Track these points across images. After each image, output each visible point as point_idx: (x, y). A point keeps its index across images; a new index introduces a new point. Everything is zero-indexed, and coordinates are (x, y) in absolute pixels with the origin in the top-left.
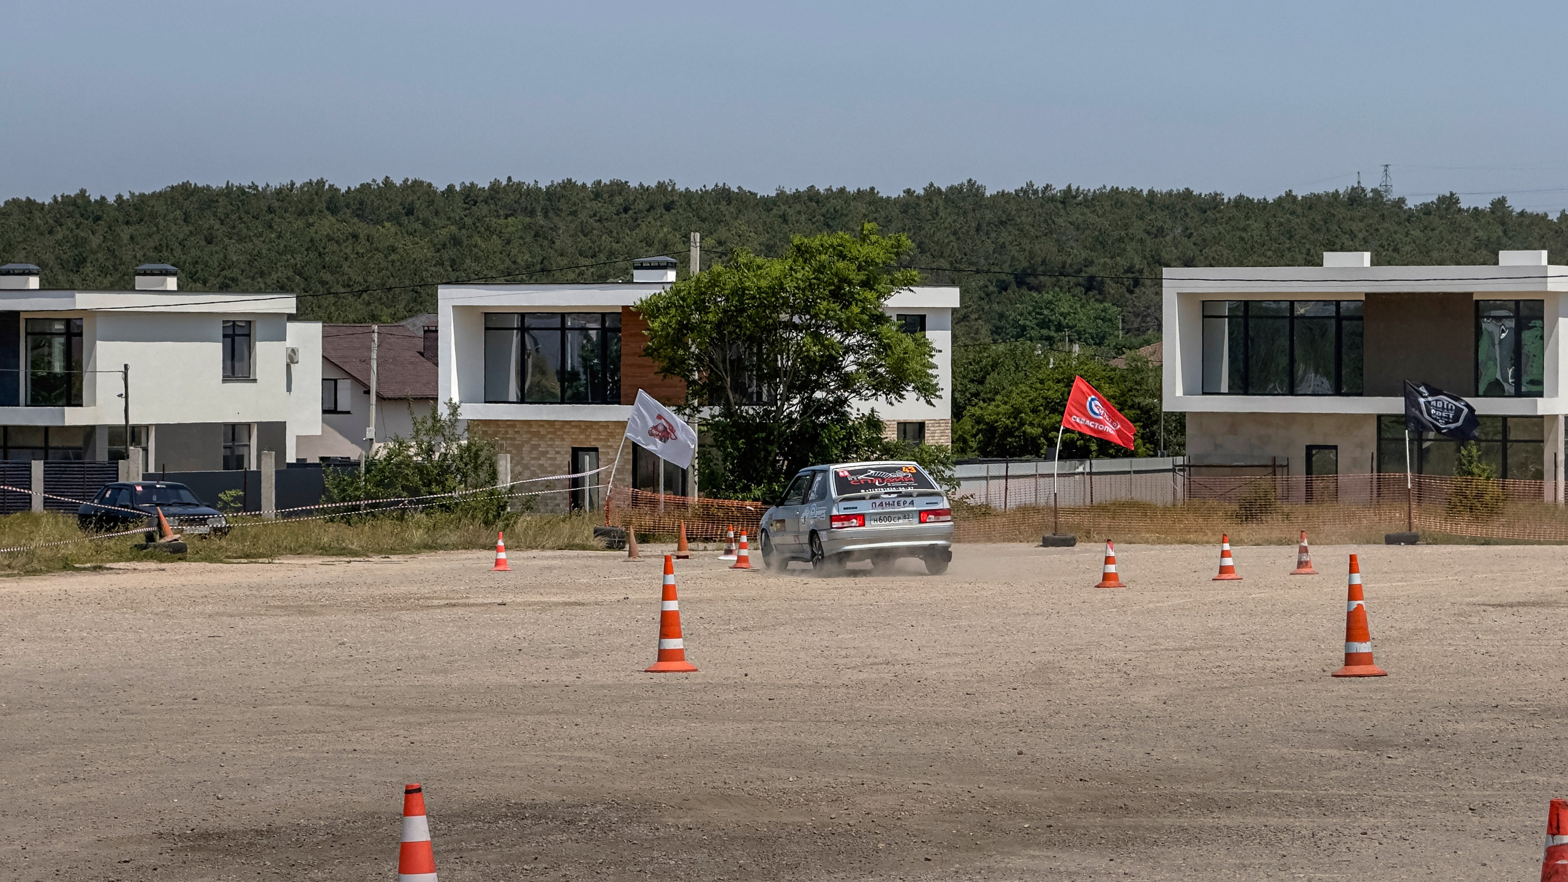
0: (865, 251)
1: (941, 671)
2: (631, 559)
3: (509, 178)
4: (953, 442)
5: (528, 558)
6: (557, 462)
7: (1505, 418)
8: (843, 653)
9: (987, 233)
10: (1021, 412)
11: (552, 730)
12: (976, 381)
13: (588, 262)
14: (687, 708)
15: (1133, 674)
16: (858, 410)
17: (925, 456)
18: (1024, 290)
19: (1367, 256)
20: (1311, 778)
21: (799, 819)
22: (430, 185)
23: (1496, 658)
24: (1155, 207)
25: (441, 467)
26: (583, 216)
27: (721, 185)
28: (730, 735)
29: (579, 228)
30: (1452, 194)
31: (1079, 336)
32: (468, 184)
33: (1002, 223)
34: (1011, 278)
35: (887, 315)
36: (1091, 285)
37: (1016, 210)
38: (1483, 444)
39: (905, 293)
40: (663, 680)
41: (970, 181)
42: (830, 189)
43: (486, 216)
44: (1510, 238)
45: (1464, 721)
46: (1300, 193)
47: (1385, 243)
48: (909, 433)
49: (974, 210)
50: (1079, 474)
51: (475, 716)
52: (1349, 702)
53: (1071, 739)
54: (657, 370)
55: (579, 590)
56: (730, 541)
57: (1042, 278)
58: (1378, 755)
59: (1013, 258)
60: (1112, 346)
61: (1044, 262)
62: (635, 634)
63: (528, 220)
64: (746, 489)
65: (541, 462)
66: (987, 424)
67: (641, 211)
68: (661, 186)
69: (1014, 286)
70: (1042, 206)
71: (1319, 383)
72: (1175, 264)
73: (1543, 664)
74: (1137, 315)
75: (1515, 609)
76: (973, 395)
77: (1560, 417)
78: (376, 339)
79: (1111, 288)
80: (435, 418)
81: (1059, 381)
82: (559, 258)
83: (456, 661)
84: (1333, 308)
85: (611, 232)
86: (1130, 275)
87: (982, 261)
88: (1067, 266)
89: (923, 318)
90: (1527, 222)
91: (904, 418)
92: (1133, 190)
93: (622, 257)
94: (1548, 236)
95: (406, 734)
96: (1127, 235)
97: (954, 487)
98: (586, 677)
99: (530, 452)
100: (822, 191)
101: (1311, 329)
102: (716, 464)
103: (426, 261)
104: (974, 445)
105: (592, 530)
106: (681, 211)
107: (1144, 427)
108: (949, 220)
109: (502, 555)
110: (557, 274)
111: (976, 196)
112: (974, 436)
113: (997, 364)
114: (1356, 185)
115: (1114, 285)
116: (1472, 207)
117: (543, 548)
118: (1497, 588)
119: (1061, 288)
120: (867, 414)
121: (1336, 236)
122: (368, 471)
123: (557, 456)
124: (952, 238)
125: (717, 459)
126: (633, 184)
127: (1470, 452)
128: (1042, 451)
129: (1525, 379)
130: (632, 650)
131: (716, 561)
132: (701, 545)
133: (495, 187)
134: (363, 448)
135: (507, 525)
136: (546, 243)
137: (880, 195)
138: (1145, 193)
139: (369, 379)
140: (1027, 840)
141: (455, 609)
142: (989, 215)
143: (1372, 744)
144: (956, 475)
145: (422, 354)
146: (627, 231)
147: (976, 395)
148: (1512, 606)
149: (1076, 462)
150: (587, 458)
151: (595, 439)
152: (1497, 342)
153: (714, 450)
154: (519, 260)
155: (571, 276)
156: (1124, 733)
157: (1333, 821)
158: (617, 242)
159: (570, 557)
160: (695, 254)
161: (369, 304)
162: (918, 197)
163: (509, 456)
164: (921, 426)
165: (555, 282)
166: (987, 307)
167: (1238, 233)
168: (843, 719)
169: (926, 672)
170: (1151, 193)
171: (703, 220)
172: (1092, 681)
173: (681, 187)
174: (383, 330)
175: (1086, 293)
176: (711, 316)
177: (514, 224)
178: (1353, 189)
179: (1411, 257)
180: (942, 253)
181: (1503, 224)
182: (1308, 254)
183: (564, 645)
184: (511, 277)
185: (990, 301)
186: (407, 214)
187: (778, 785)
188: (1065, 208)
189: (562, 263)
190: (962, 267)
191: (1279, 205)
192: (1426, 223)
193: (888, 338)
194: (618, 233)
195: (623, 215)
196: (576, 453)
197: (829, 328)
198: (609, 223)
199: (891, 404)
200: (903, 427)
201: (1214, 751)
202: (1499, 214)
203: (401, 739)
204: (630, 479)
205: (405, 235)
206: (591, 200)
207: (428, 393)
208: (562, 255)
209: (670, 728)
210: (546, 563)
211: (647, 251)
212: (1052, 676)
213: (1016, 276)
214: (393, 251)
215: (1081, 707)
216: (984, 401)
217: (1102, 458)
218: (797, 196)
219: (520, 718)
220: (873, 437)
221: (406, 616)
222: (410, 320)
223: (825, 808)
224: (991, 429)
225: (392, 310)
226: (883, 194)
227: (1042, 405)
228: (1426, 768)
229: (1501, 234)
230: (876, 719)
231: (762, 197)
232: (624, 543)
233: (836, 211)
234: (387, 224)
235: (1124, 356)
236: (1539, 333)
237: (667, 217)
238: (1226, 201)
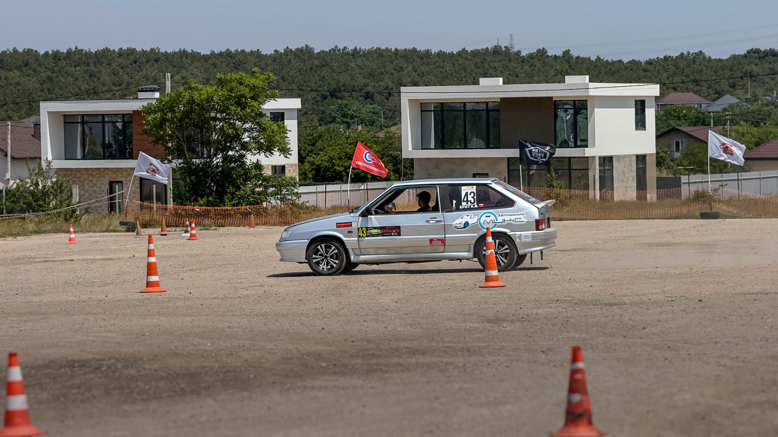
0: (252, 81)
1: (287, 289)
2: (138, 236)
3: (76, 48)
4: (299, 175)
5: (87, 237)
6: (102, 189)
7: (570, 158)
8: (240, 281)
9: (316, 72)
10: (333, 160)
11: (92, 323)
12: (311, 145)
13: (117, 88)
14: (160, 310)
15: (382, 288)
16: (251, 160)
17: (284, 182)
18: (334, 99)
19: (501, 79)
20: (465, 338)
21: (211, 364)
22: (36, 51)
23: (560, 277)
24: (398, 57)
25: (43, 192)
26: (114, 65)
27: (182, 49)
28: (180, 323)
29: (112, 71)
30: (544, 48)
31: (362, 122)
32: (55, 50)
33: (323, 66)
34: (328, 94)
35: (264, 113)
36: (368, 96)
37: (330, 59)
38: (560, 171)
39: (272, 102)
40: (149, 297)
41: (306, 45)
42: (237, 51)
43: (65, 67)
44: (572, 70)
45: (541, 308)
46: (469, 49)
47: (512, 73)
48: (278, 171)
49: (309, 60)
50: (362, 190)
51: (54, 316)
52: (487, 300)
53: (349, 322)
54: (150, 141)
55: (111, 252)
56: (187, 226)
57: (343, 93)
58: (498, 326)
59: (329, 83)
60: (378, 126)
61: (344, 85)
62: (136, 274)
63: (86, 68)
64: (196, 200)
65: (94, 189)
66: (316, 165)
67: (143, 63)
68: (152, 50)
69: (329, 97)
70: (342, 57)
71: (478, 142)
72: (409, 85)
73: (582, 279)
74: (390, 111)
75: (571, 252)
76: (309, 152)
77: (597, 157)
78: (10, 129)
79: (377, 97)
80: (40, 168)
81: (351, 144)
82: (102, 87)
83: (46, 289)
84: (485, 105)
85: (128, 73)
86: (386, 91)
87: (314, 85)
88: (356, 87)
89: (283, 114)
90: (581, 61)
91: (274, 163)
92: (387, 48)
93: (134, 86)
94: (590, 68)
95: (18, 326)
96: (385, 71)
97: (298, 198)
98: (111, 296)
99: (88, 184)
100: (233, 51)
101: (474, 116)
102: (181, 189)
103: (35, 89)
104: (310, 176)
105: (119, 222)
106: (163, 62)
107: (394, 166)
108: (297, 65)
109: (73, 236)
110: (101, 95)
111: (310, 53)
112: (310, 172)
113: (321, 136)
114: (497, 45)
115: (379, 96)
116: (553, 55)
117: (94, 232)
118: (563, 242)
119: (353, 98)
120: (255, 162)
121: (488, 70)
122: (7, 195)
123: (102, 185)
124: (298, 73)
125: (182, 186)
126: (139, 49)
127: (551, 175)
128: (344, 179)
129: (578, 138)
130: (135, 282)
131: (180, 236)
132: (174, 229)
133: (69, 52)
134: (4, 183)
135: (76, 221)
136: (95, 79)
137: (262, 53)
138: (393, 50)
139: (7, 149)
140: (324, 372)
141: (47, 263)
142: (316, 62)
143: (496, 320)
144: (299, 192)
145: (33, 136)
146: (136, 73)
147: (311, 151)
148: (569, 251)
149: (360, 184)
150: (117, 186)
151: (121, 177)
152: (565, 121)
153: (181, 181)
154: (82, 88)
155: (109, 96)
156: (375, 318)
157: (474, 359)
158: (131, 79)
159: (107, 236)
160: (168, 84)
161: (7, 111)
162: (281, 53)
163: (77, 186)
164: (283, 167)
165: (101, 99)
166: (316, 108)
167: (439, 69)
168: (237, 314)
169: (280, 290)
170: (396, 50)
171: (174, 67)
172: (361, 292)
173: (162, 50)
174: (14, 124)
175: (365, 101)
176: (177, 114)
177: (79, 70)
178: (495, 46)
179: (524, 79)
180: (294, 81)
181: (569, 62)
182: (474, 79)
183: (100, 280)
184: (79, 96)
185: (318, 105)
186: (25, 66)
187: (202, 347)
188: (354, 58)
189: (104, 89)
190: (304, 88)
191: (459, 55)
192: (531, 63)
193: (264, 124)
194: (131, 74)
195: (134, 65)
196: (111, 183)
197: (235, 119)
198: (127, 69)
199: (267, 157)
200: (274, 168)
201: (418, 326)
202: (567, 58)
203: (15, 329)
204: (138, 196)
205: (25, 77)
206: (118, 58)
207: (37, 155)
208: (103, 85)
209: (150, 320)
210: (95, 239)
211: (146, 83)
212: (342, 290)
213: (330, 93)
214: (19, 84)
215: (355, 305)
216: (315, 154)
217: (374, 182)
218: (221, 54)
219: (76, 317)
220: (258, 174)
221: (22, 267)
222: (27, 119)
223: (225, 358)
224: (318, 168)
225: (19, 114)
226: (264, 53)
227: (343, 156)
228: (521, 332)
229: (568, 68)
230: (253, 314)
231: (203, 55)
232: (135, 228)
233: (240, 61)
234: (15, 71)
235: (383, 131)
236: (586, 116)
237: (156, 65)
238: (433, 53)
